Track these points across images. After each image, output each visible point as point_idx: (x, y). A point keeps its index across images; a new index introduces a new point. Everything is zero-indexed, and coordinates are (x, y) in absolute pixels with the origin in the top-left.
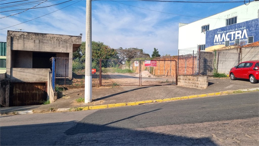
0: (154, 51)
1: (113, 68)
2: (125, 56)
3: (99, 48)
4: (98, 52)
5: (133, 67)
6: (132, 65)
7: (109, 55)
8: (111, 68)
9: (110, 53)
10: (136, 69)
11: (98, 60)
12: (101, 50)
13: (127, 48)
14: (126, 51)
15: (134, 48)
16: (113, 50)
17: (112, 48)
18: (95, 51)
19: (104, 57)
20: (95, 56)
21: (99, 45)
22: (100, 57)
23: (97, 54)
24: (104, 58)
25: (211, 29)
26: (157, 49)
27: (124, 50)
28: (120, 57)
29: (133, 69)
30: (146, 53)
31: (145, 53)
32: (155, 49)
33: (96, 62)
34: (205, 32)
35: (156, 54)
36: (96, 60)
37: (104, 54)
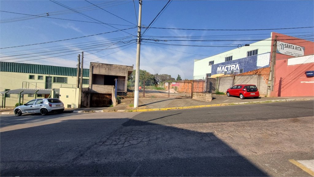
1: (152, 86)
2: (160, 79)
3: (143, 74)
4: (143, 76)
6: (164, 85)
8: (150, 86)
9: (150, 77)
10: (166, 87)
11: (143, 81)
12: (145, 75)
17: (151, 74)
18: (141, 76)
19: (147, 79)
21: (143, 72)
22: (144, 79)
25: (215, 63)
26: (180, 76)
28: (156, 80)
29: (164, 87)
31: (172, 78)
32: (178, 75)
33: (141, 83)
34: (211, 65)
35: (179, 79)
36: (141, 81)
37: (146, 77)
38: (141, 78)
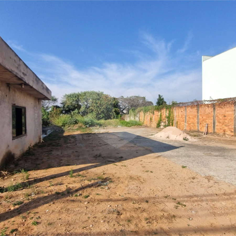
0: (158, 98)
1: (115, 120)
2: (127, 105)
3: (98, 97)
4: (97, 101)
5: (140, 117)
6: (138, 115)
7: (110, 104)
8: (112, 120)
9: (111, 102)
10: (144, 119)
11: (98, 111)
12: (101, 99)
13: (129, 97)
14: (127, 99)
15: (135, 96)
16: (115, 99)
17: (112, 97)
18: (94, 101)
19: (104, 106)
20: (94, 106)
21: (98, 95)
22: (100, 107)
23: (97, 103)
24: (104, 108)
26: (162, 96)
27: (125, 99)
28: (121, 107)
29: (139, 120)
30: (150, 101)
31: (148, 101)
32: (159, 96)
33: (96, 113)
35: (161, 102)
36: (96, 110)
37: (104, 103)
38: (95, 104)
